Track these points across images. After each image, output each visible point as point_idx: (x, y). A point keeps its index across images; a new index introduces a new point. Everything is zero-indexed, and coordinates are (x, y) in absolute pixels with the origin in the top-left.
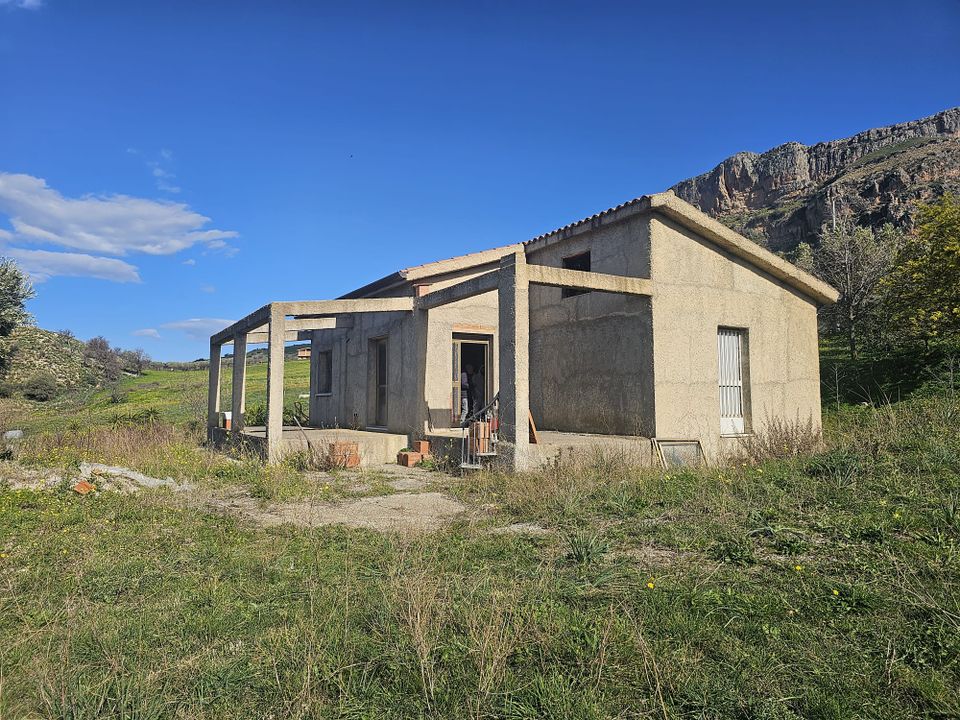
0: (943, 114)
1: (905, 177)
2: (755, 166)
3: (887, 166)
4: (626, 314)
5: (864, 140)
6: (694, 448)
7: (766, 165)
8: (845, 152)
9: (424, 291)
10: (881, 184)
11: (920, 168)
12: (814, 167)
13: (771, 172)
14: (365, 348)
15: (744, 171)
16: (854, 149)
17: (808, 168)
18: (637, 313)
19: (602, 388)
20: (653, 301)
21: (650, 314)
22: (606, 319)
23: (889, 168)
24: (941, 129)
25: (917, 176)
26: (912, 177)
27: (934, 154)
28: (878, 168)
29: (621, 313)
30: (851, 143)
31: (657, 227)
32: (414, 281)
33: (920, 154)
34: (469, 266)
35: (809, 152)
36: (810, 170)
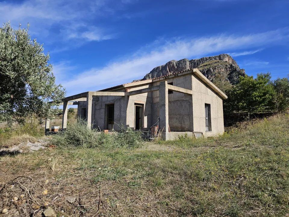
0: (221, 55)
1: (212, 70)
2: (176, 64)
3: (208, 67)
4: (184, 99)
5: (203, 60)
6: (201, 134)
7: (179, 64)
8: (198, 63)
9: (129, 91)
10: (206, 72)
11: (215, 68)
12: (191, 66)
13: (180, 66)
14: (104, 107)
15: (173, 65)
16: (200, 62)
17: (189, 65)
18: (188, 99)
19: (177, 119)
20: (193, 96)
21: (192, 99)
22: (178, 100)
23: (208, 68)
24: (220, 59)
25: (215, 71)
26: (214, 71)
27: (218, 65)
28: (206, 67)
29: (183, 99)
30: (199, 60)
31: (193, 77)
32: (126, 88)
33: (216, 65)
34: (139, 84)
35: (190, 62)
36: (190, 67)
